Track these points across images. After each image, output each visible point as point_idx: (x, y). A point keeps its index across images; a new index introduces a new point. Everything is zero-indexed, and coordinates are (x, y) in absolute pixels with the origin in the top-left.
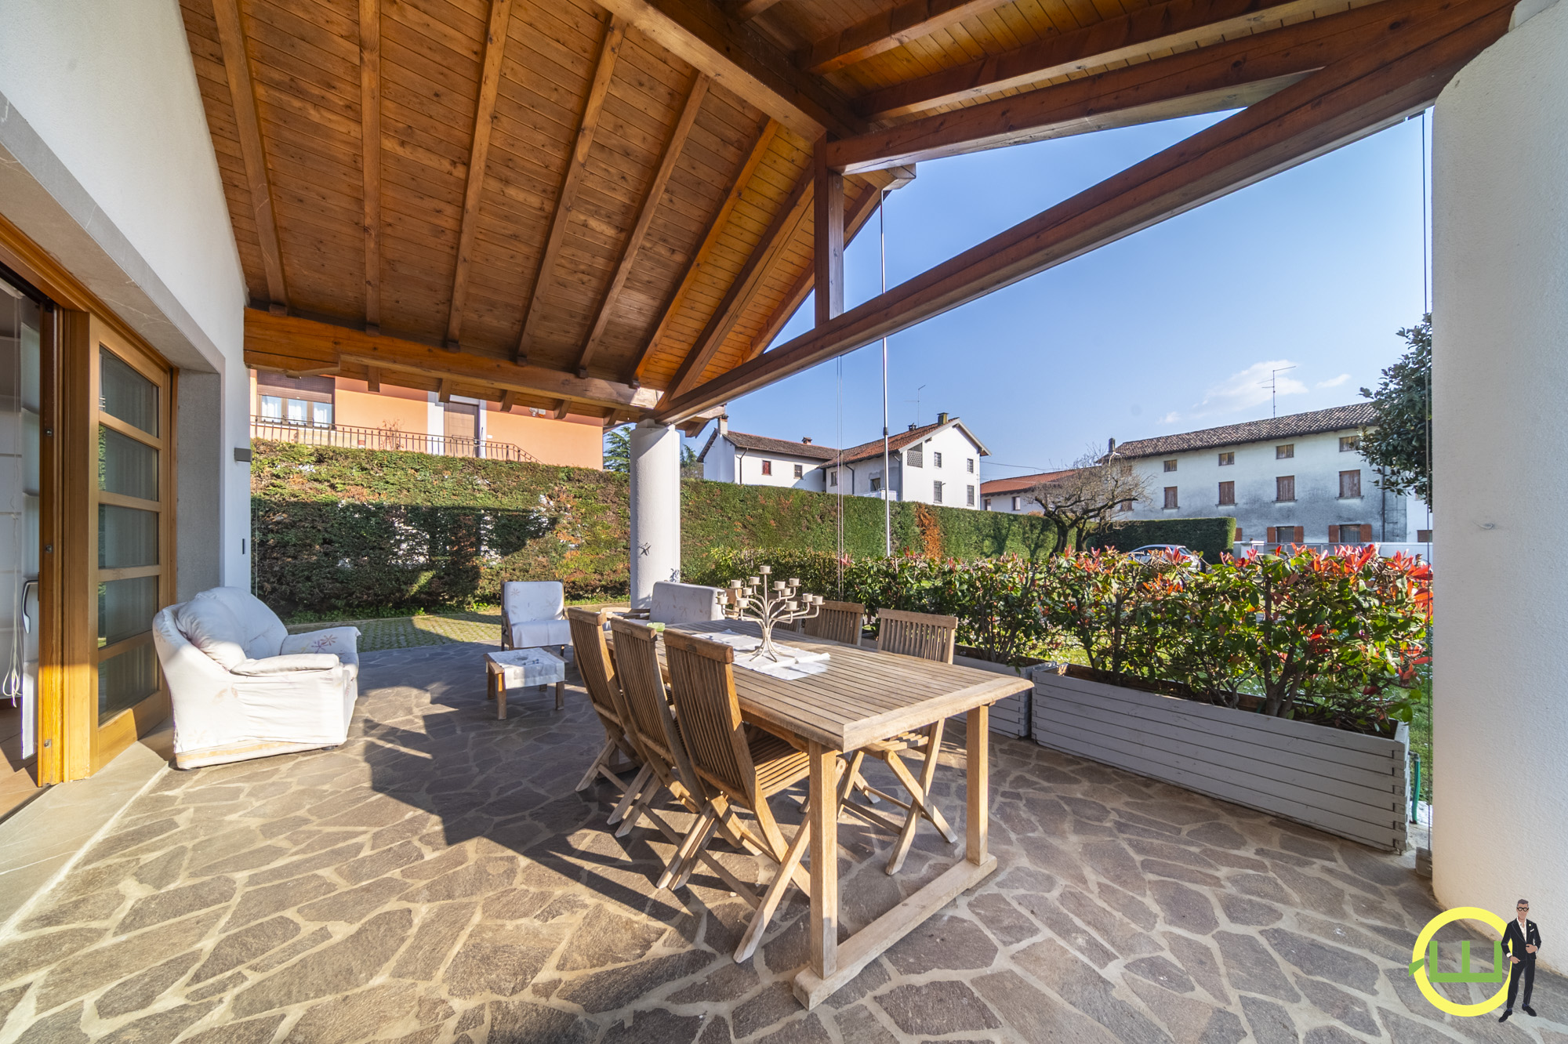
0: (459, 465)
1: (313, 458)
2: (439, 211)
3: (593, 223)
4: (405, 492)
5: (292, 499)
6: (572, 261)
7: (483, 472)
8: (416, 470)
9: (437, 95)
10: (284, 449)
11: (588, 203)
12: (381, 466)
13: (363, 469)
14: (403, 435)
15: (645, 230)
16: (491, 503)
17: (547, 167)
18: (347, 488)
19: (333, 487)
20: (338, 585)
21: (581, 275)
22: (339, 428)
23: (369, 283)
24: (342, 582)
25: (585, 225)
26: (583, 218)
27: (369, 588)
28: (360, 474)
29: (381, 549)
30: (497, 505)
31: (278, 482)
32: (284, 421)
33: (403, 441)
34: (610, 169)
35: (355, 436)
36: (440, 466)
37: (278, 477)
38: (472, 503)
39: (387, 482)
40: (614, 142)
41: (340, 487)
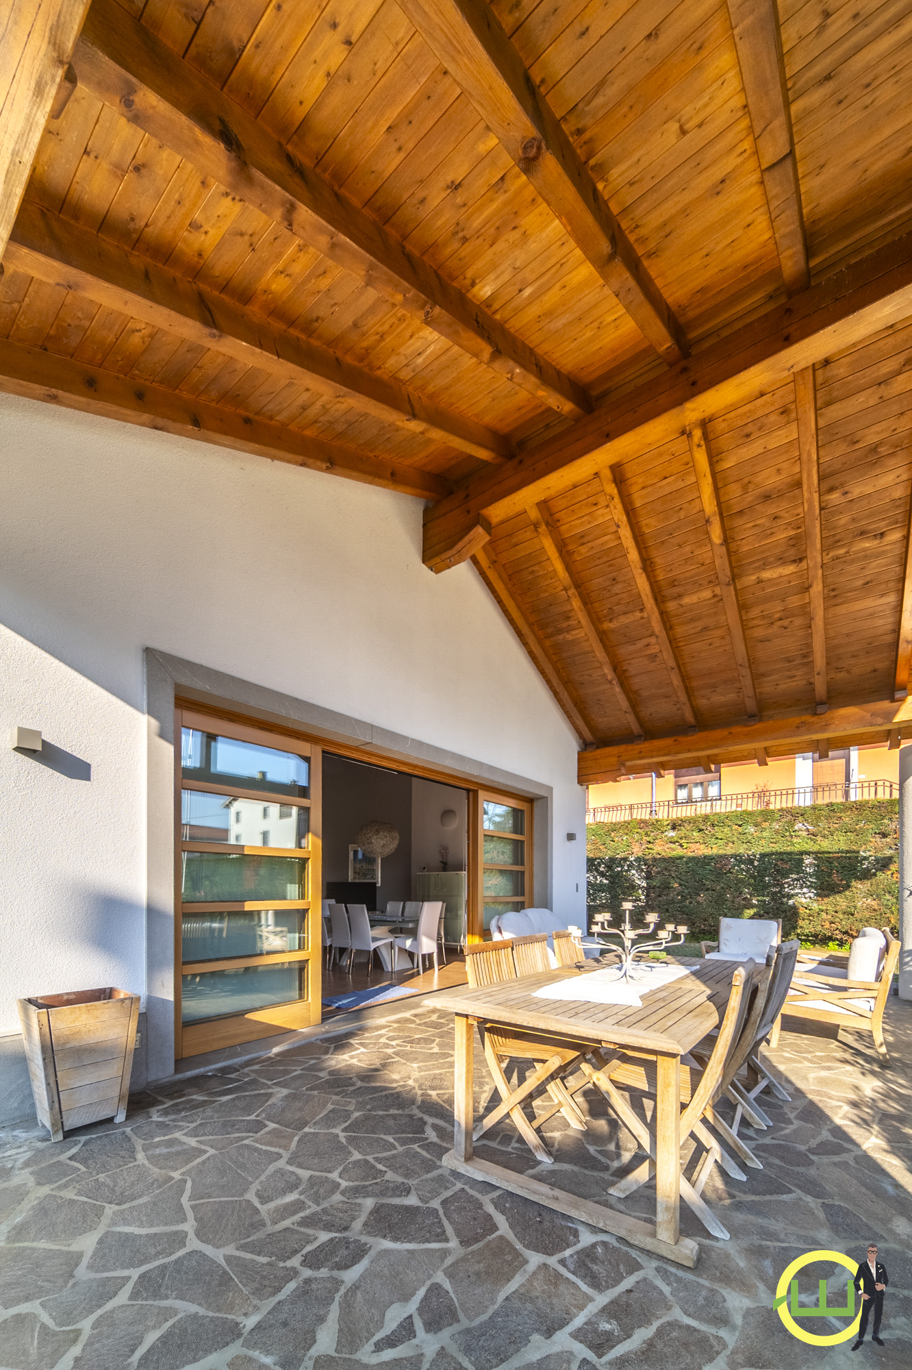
0: (777, 816)
1: (669, 827)
2: (648, 645)
3: (767, 575)
4: (731, 844)
5: (659, 856)
6: (764, 617)
7: (801, 818)
8: (740, 826)
9: (614, 580)
10: (653, 824)
11: (753, 562)
12: (713, 825)
13: (700, 830)
14: (773, 793)
15: (819, 546)
16: (810, 846)
17: (702, 565)
18: (689, 845)
19: (681, 846)
20: (685, 916)
21: (779, 623)
22: (723, 798)
23: (626, 712)
24: (687, 914)
25: (760, 581)
26: (754, 577)
27: (705, 920)
28: (698, 834)
29: (714, 890)
30: (815, 848)
31: (650, 846)
32: (705, 798)
33: (772, 799)
34: (758, 522)
35: (734, 801)
36: (759, 819)
37: (650, 842)
38: (788, 849)
39: (717, 838)
40: (750, 499)
41: (685, 845)
